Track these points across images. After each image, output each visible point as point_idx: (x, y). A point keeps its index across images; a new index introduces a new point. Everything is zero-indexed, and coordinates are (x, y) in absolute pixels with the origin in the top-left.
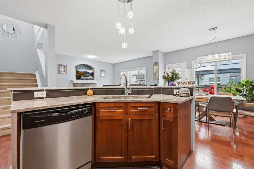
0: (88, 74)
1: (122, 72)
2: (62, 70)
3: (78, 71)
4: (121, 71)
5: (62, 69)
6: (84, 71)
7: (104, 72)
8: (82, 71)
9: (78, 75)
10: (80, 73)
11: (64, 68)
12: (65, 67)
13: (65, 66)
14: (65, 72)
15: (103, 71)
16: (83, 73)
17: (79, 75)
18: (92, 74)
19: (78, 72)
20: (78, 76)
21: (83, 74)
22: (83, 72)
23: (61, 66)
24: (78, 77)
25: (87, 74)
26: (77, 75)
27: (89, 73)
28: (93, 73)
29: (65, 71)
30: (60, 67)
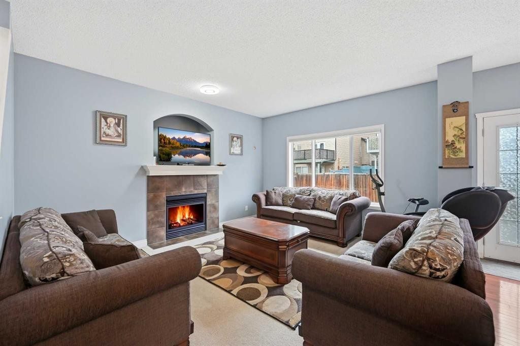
0: (195, 147)
1: (291, 141)
2: (108, 132)
3: (165, 137)
4: (288, 138)
5: (109, 127)
6: (182, 137)
7: (239, 140)
8: (174, 138)
9: (164, 149)
10: (170, 143)
11: (118, 124)
12: (119, 120)
13: (121, 120)
14: (121, 140)
15: (235, 139)
16: (178, 144)
17: (167, 149)
18: (207, 148)
19: (163, 141)
20: (163, 154)
21: (177, 148)
22: (179, 140)
23: (106, 119)
24: (164, 157)
25: (192, 147)
26: (161, 148)
27: (196, 145)
28: (210, 143)
29: (119, 136)
30: (103, 120)
